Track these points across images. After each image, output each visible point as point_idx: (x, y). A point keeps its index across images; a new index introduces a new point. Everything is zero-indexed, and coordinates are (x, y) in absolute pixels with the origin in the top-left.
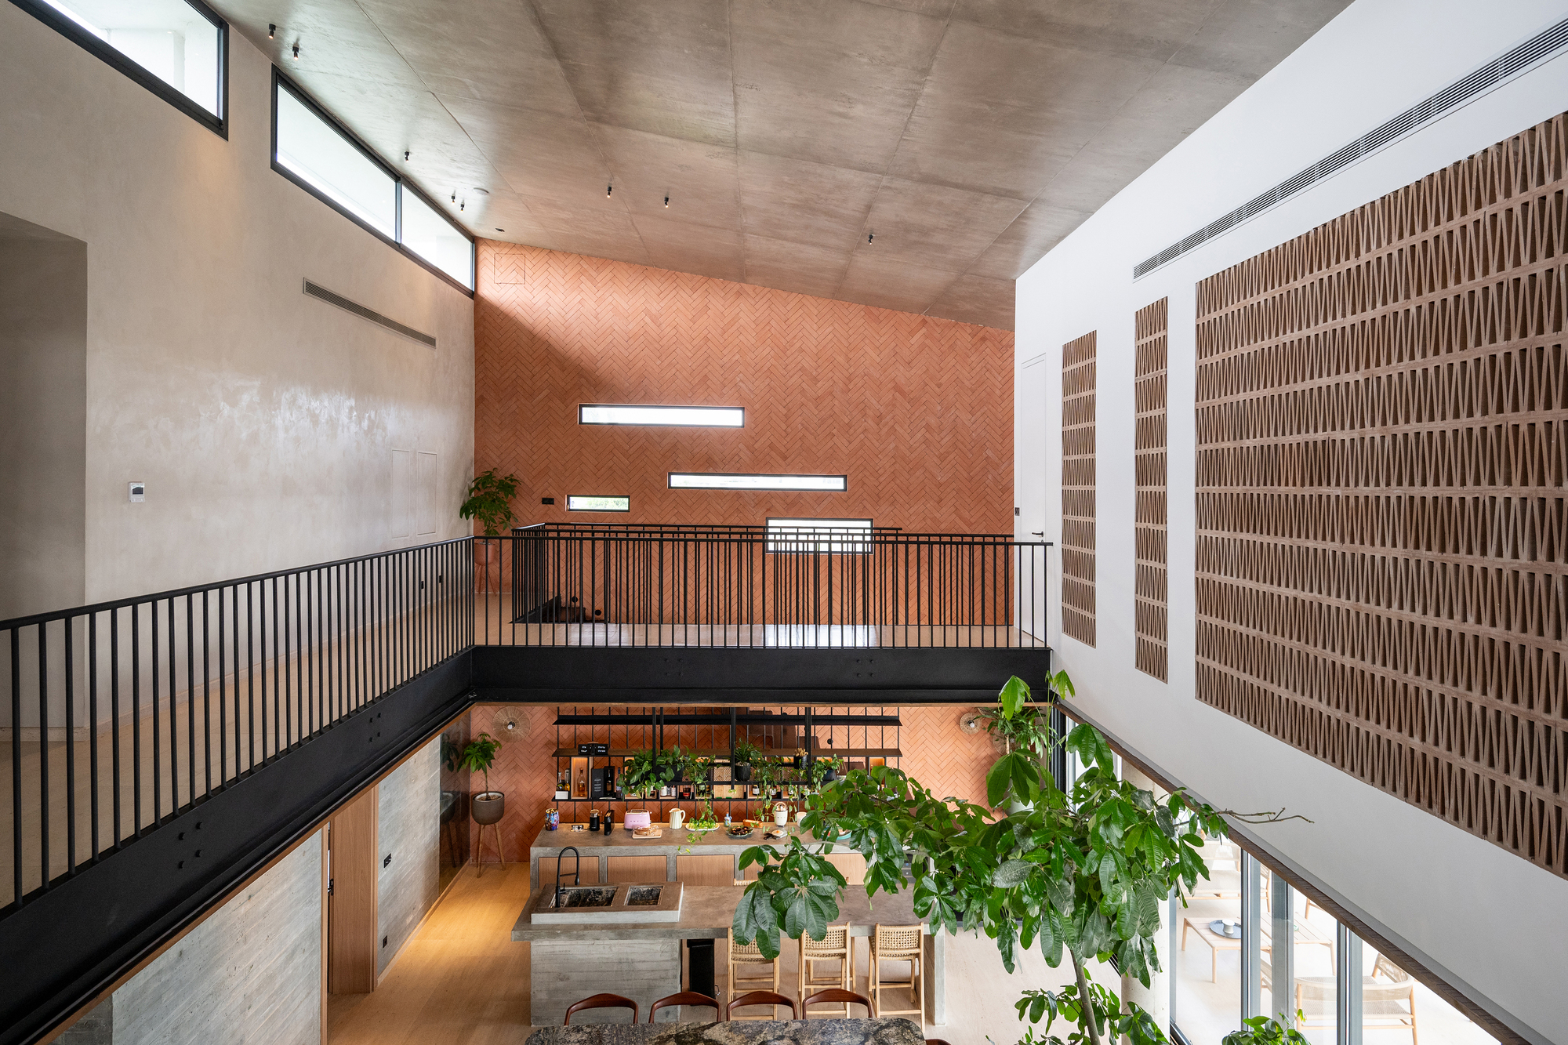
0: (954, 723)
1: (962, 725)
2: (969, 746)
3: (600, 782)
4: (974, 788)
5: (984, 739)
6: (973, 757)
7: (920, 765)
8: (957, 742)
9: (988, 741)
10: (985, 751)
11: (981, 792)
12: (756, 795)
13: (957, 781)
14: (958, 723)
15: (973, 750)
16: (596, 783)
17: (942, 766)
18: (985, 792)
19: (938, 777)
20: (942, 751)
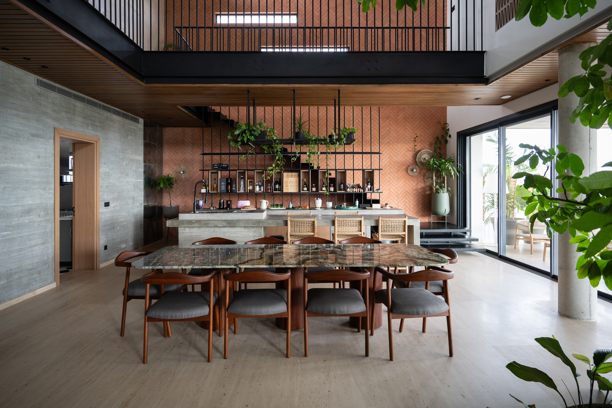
0: (404, 171)
1: (409, 172)
2: (412, 182)
3: (224, 185)
4: (415, 204)
5: (420, 179)
6: (414, 188)
7: (387, 192)
8: (406, 181)
9: (422, 180)
10: (421, 185)
11: (418, 206)
12: (305, 191)
13: (406, 200)
14: (407, 171)
15: (414, 185)
16: (222, 185)
17: (399, 193)
18: (421, 206)
19: (396, 198)
20: (398, 185)
